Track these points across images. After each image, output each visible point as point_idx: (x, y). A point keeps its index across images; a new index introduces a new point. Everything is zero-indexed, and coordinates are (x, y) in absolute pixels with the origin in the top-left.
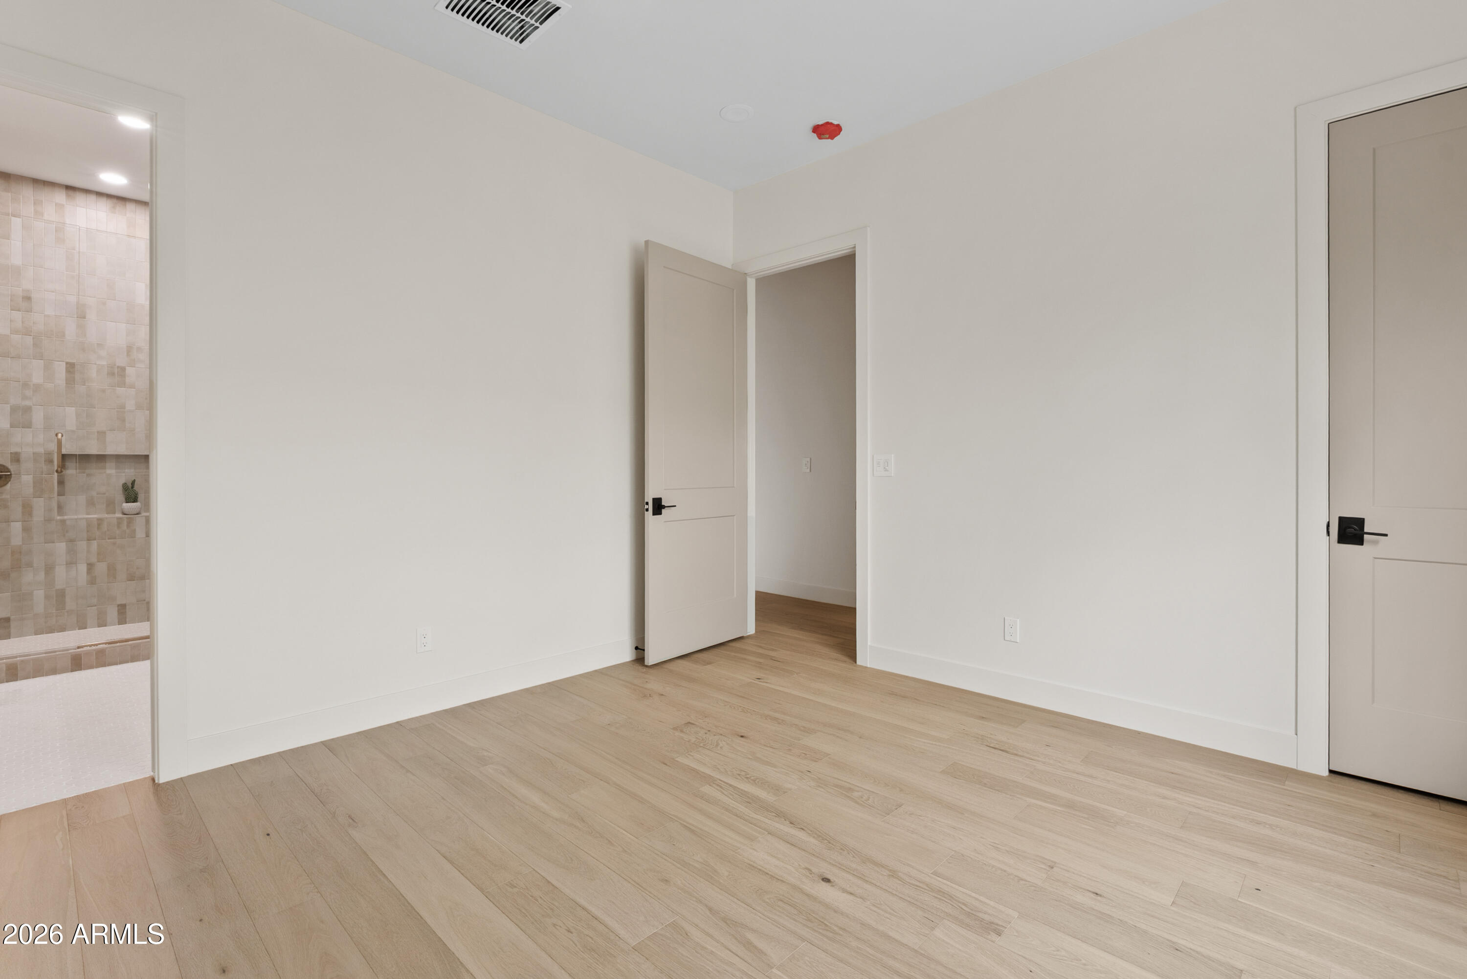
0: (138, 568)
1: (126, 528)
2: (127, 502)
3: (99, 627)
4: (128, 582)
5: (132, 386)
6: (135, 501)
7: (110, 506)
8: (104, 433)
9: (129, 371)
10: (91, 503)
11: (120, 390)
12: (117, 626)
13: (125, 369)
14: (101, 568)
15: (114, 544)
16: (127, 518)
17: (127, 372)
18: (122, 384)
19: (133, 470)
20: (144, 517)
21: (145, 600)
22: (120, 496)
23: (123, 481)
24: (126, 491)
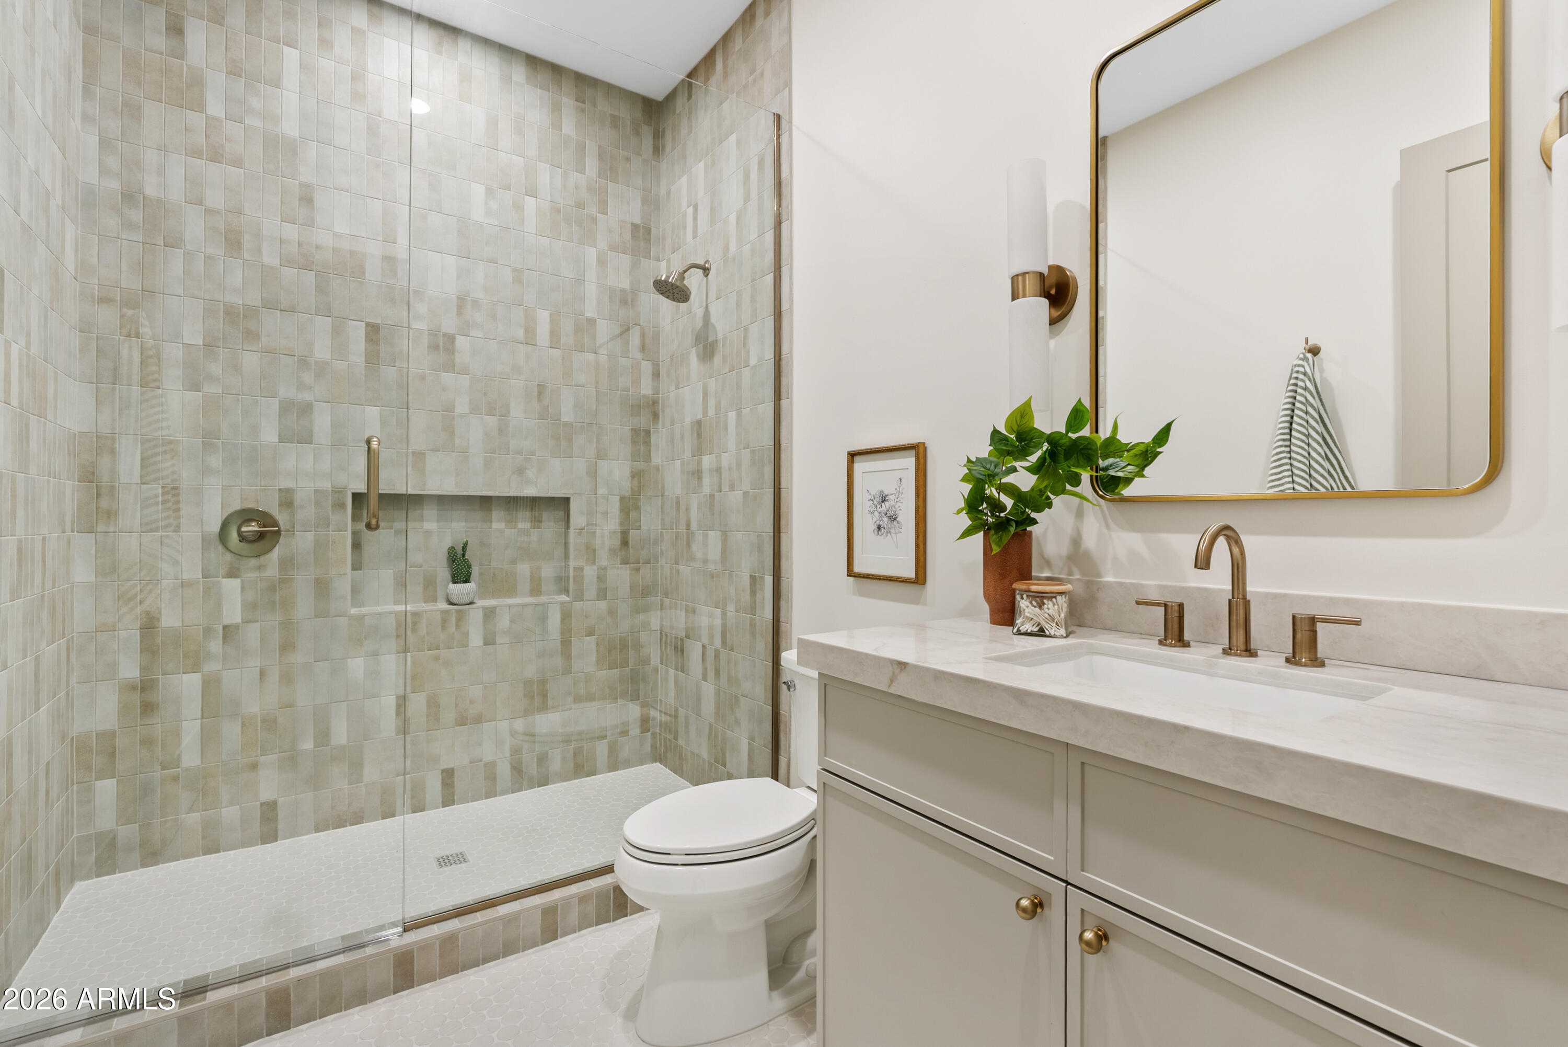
0: (472, 702)
1: (454, 629)
2: (454, 582)
3: (414, 812)
4: (456, 728)
5: (464, 371)
6: (467, 581)
7: (430, 590)
8: (423, 454)
9: (461, 341)
10: (402, 583)
11: (447, 377)
12: (442, 809)
13: (454, 338)
14: (417, 703)
15: (437, 658)
16: (458, 611)
17: (457, 344)
18: (450, 367)
19: (463, 524)
20: (481, 609)
21: (481, 761)
22: (443, 573)
23: (447, 543)
24: (454, 562)
